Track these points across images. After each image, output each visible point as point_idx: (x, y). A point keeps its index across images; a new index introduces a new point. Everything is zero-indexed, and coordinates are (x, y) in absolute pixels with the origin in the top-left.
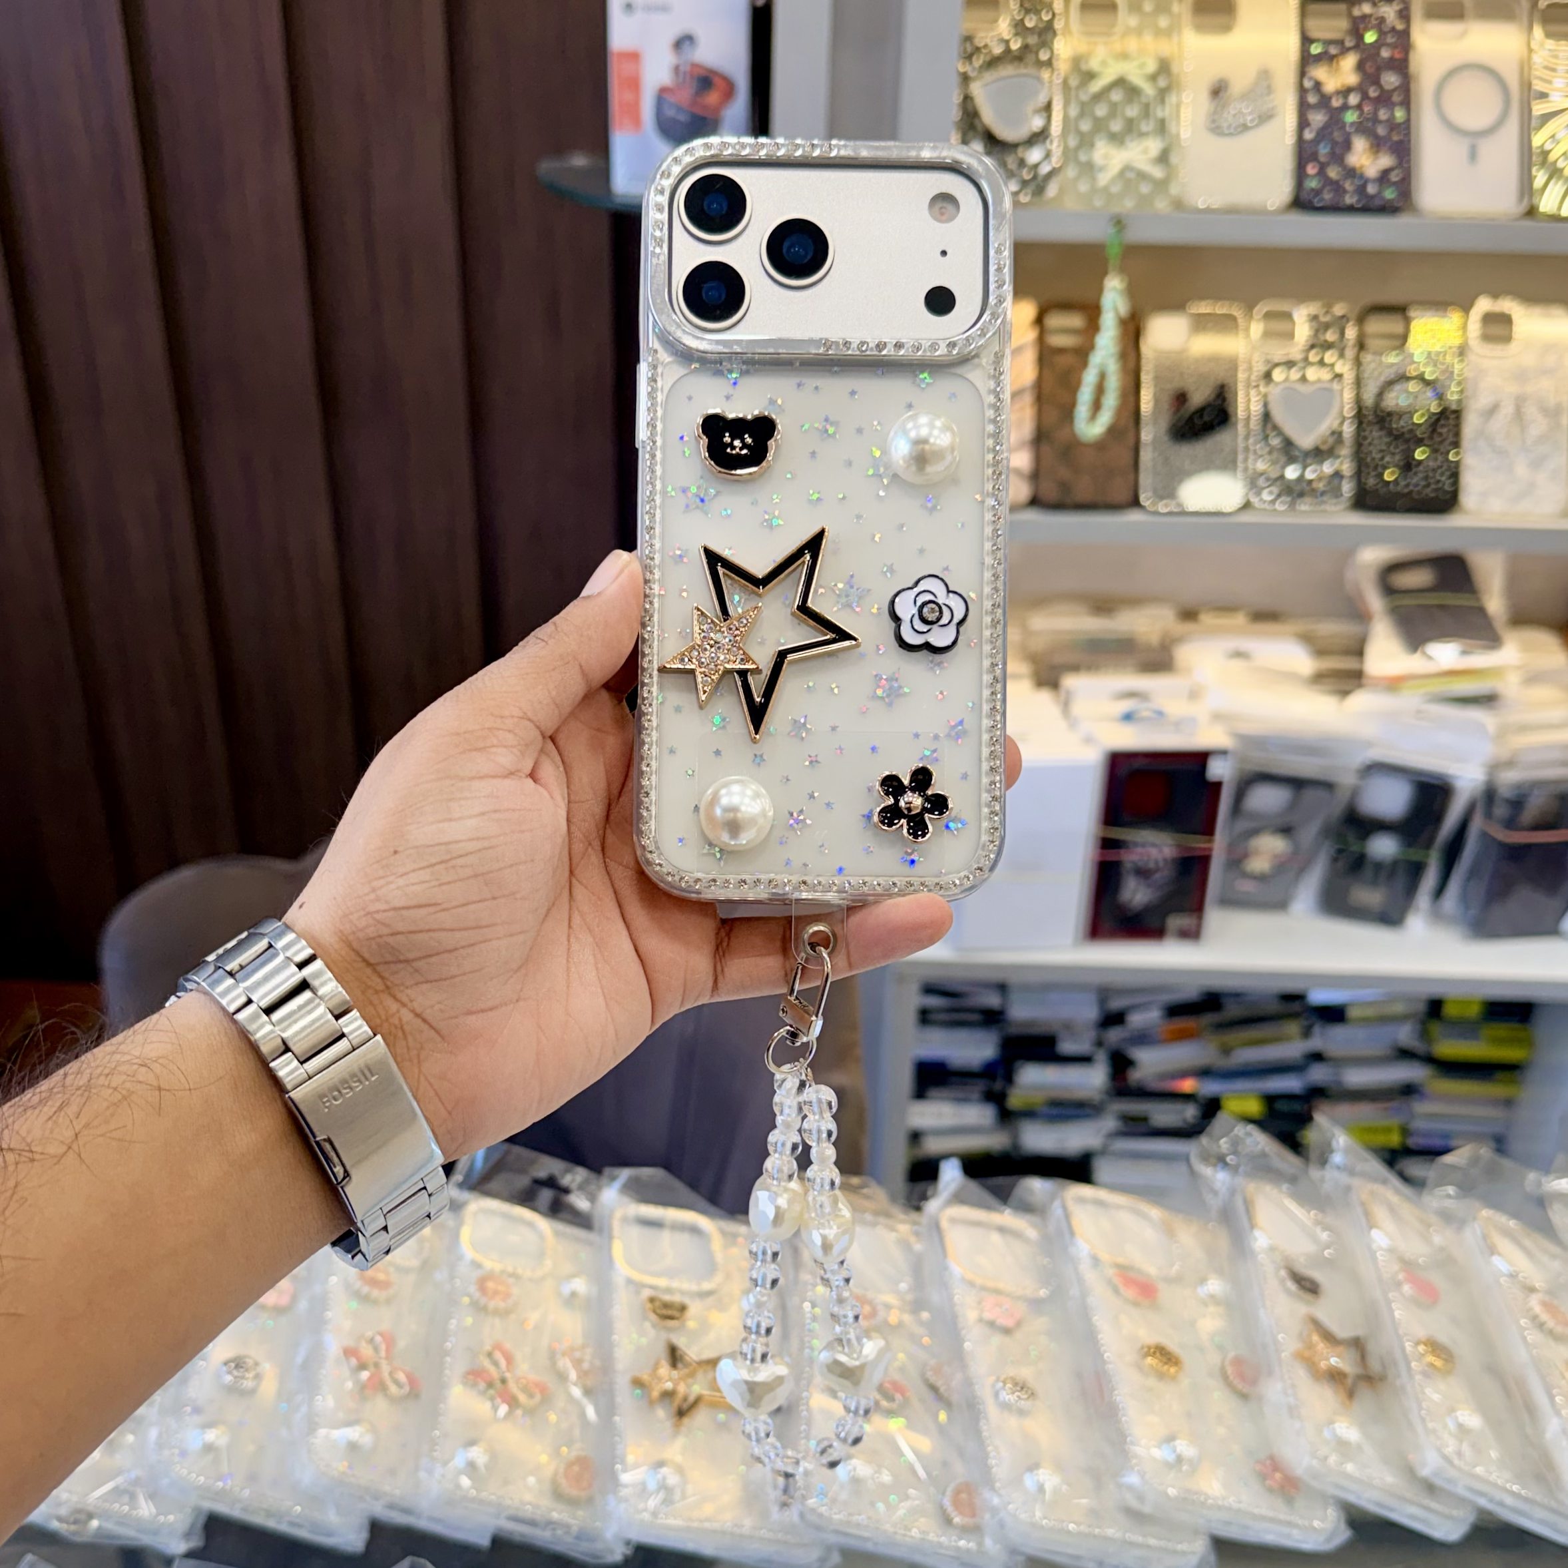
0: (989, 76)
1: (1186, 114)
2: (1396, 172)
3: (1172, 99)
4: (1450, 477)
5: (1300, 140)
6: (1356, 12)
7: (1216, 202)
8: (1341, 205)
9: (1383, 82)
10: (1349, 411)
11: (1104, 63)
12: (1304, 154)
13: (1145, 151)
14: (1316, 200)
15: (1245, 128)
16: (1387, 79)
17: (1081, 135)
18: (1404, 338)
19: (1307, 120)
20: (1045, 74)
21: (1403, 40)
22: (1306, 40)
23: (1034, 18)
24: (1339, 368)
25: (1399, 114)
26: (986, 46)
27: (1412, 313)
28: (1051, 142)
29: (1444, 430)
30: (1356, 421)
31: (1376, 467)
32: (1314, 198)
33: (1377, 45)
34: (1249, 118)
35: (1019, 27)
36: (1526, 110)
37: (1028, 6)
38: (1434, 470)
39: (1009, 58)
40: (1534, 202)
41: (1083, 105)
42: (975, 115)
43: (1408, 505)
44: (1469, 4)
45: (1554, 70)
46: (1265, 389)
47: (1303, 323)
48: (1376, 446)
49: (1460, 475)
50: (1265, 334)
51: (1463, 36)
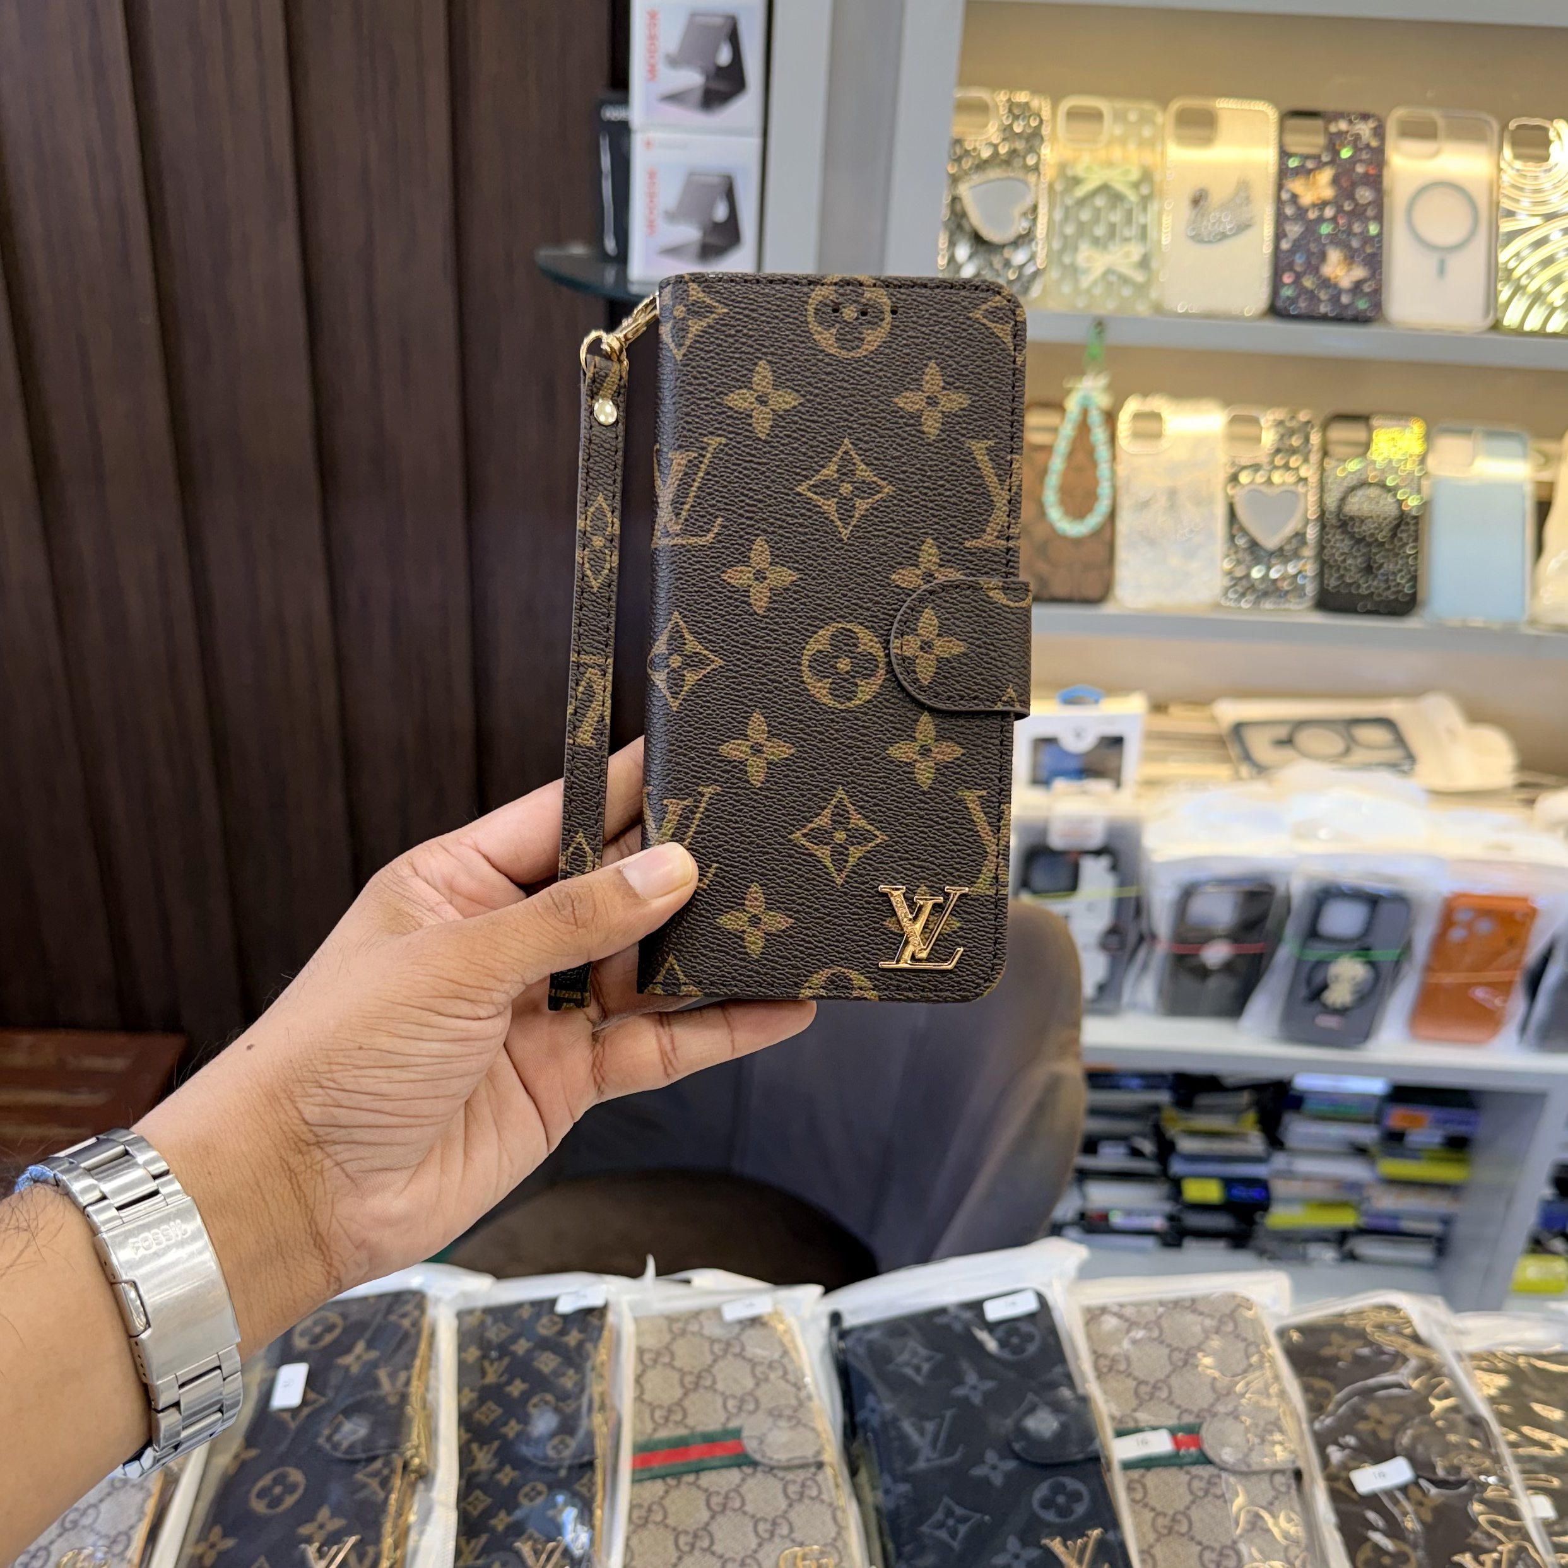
0: (976, 178)
1: (1167, 220)
2: (1369, 283)
3: (1153, 207)
4: (1410, 580)
5: (1277, 250)
6: (1333, 128)
7: (1195, 305)
8: (1315, 314)
9: (1357, 196)
10: (1312, 513)
11: (1088, 168)
12: (1280, 264)
13: (1127, 255)
14: (1290, 309)
15: (1223, 236)
16: (1361, 193)
17: (1065, 237)
18: (1367, 445)
19: (1284, 230)
20: (1032, 178)
21: (1378, 158)
22: (1284, 154)
23: (1022, 123)
24: (1303, 473)
25: (1373, 229)
26: (975, 149)
27: (1375, 422)
28: (1037, 244)
29: (1404, 535)
30: (1319, 523)
31: (1338, 570)
32: (1290, 305)
33: (1353, 160)
34: (1228, 227)
35: (1007, 132)
36: (1494, 227)
37: (1016, 112)
38: (1394, 574)
39: (998, 161)
40: (1499, 315)
41: (1067, 209)
42: (964, 215)
43: (1369, 607)
44: (1441, 123)
45: (1521, 189)
46: (1230, 492)
47: (1268, 429)
48: (1338, 549)
49: (1419, 579)
50: (1232, 438)
51: (1435, 155)
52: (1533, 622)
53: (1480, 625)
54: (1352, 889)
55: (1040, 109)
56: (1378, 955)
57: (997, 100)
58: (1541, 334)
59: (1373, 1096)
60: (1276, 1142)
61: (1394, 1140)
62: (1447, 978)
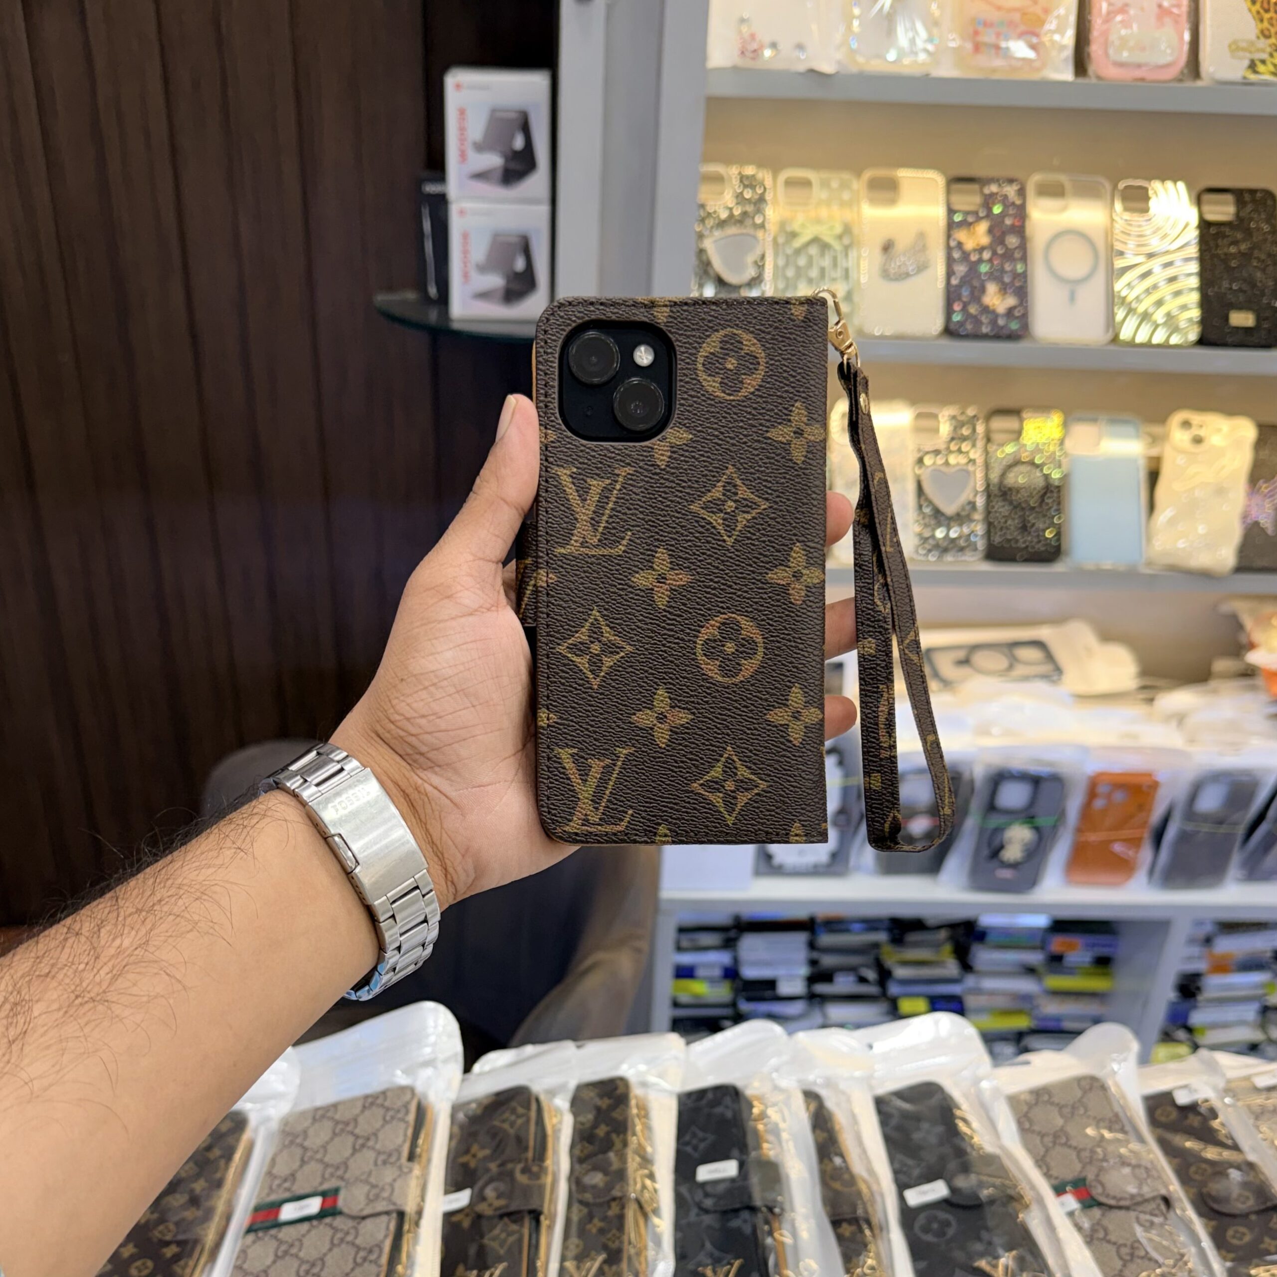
0: (717, 234)
1: (864, 265)
2: (1019, 309)
3: (853, 254)
4: (1056, 535)
5: (948, 285)
6: (987, 191)
7: (888, 330)
8: (978, 334)
9: (1007, 242)
10: (980, 486)
11: (803, 226)
12: (951, 296)
14: (961, 330)
15: (907, 275)
16: (1010, 240)
17: (787, 279)
18: (1019, 433)
19: (953, 270)
20: (760, 234)
21: (1021, 213)
22: (951, 212)
23: (750, 191)
24: (972, 455)
25: (1020, 268)
26: (715, 212)
27: (1025, 415)
28: (765, 285)
29: (1050, 501)
30: (985, 494)
31: (1001, 529)
32: (960, 327)
33: (1003, 215)
34: (910, 269)
35: (739, 197)
36: (1110, 265)
37: (746, 182)
38: (1044, 531)
39: (733, 221)
40: (1116, 331)
41: (787, 257)
42: (708, 264)
43: (1026, 557)
44: (1068, 185)
45: (1129, 235)
46: (918, 472)
47: (946, 422)
48: (1000, 513)
49: (1063, 534)
50: (918, 430)
51: (1064, 209)
52: (1149, 564)
53: (1108, 567)
54: (1019, 772)
55: (763, 180)
56: (1041, 821)
57: (731, 173)
58: (1148, 345)
59: (1039, 929)
60: (966, 967)
61: (1056, 961)
62: (1092, 837)
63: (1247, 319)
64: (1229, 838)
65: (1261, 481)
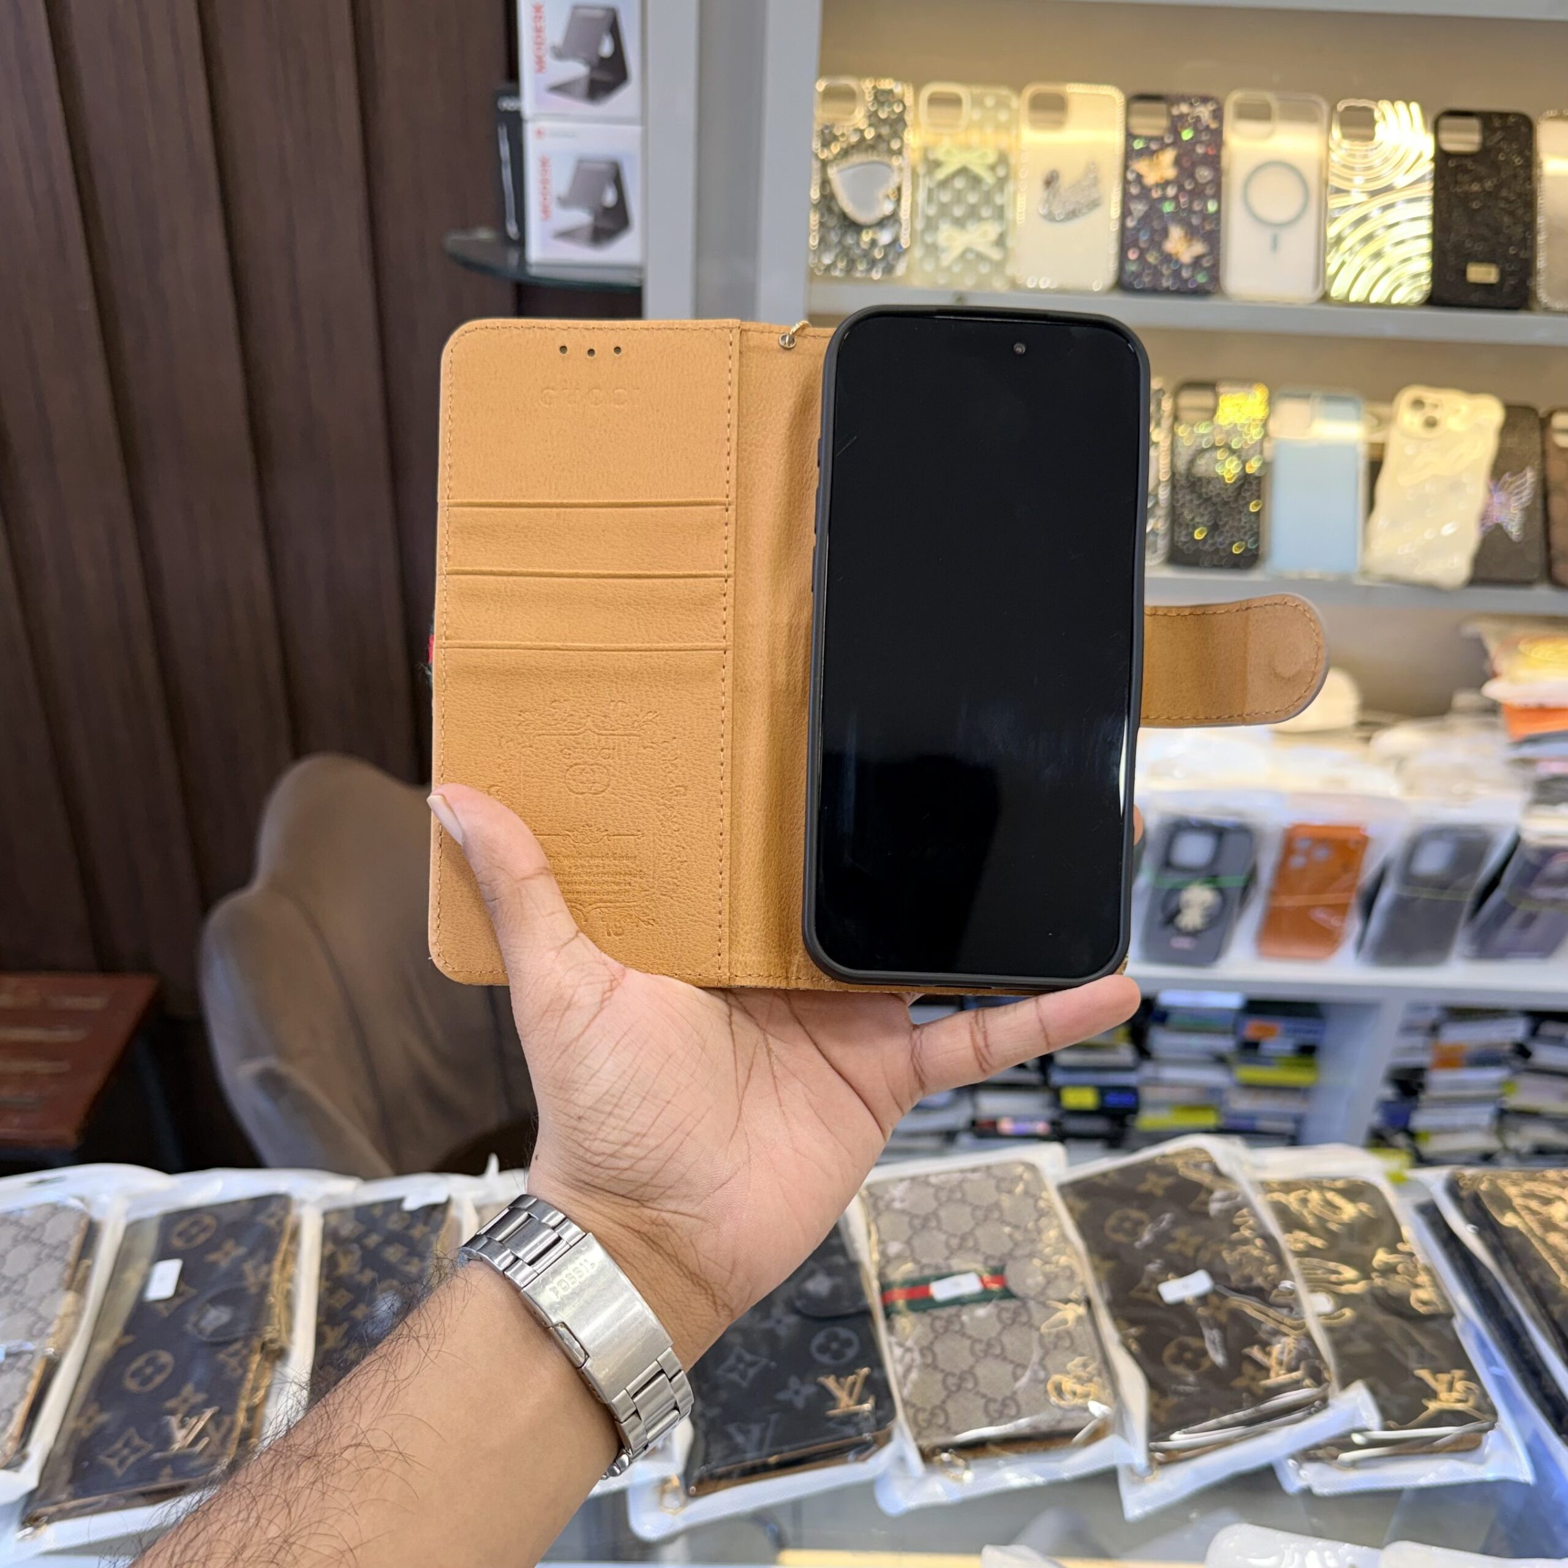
0: (844, 164)
1: (1021, 202)
2: (1208, 258)
3: (1010, 187)
4: (1252, 536)
5: (1123, 228)
6: (1175, 111)
7: (1047, 282)
8: (1158, 288)
9: (1197, 176)
10: (1162, 473)
11: (948, 152)
12: (1126, 240)
13: (985, 235)
14: (1135, 283)
15: (1072, 215)
16: (1201, 173)
17: (927, 219)
18: (1213, 411)
19: (1129, 209)
20: (896, 162)
21: (1216, 138)
22: (1130, 136)
23: (887, 110)
24: (1153, 436)
25: (1212, 207)
27: (1221, 389)
28: (901, 224)
29: (1248, 494)
30: (1169, 483)
31: (1186, 525)
32: (1134, 280)
33: (1194, 142)
34: (1078, 207)
35: (873, 119)
36: (1323, 204)
37: (882, 99)
38: (1238, 530)
39: (864, 146)
40: (1327, 287)
41: (930, 191)
42: (833, 198)
43: (1215, 562)
44: (1275, 106)
45: (1352, 169)
48: (1187, 508)
49: (1261, 535)
51: (1269, 135)
52: (1365, 573)
53: (1316, 576)
54: (1198, 822)
55: (904, 96)
56: (1225, 881)
57: (864, 87)
58: (1365, 304)
59: (1230, 1010)
60: (1144, 1053)
61: (1250, 1049)
62: (1289, 902)
63: (1489, 273)
64: (1456, 906)
65: (1507, 475)
